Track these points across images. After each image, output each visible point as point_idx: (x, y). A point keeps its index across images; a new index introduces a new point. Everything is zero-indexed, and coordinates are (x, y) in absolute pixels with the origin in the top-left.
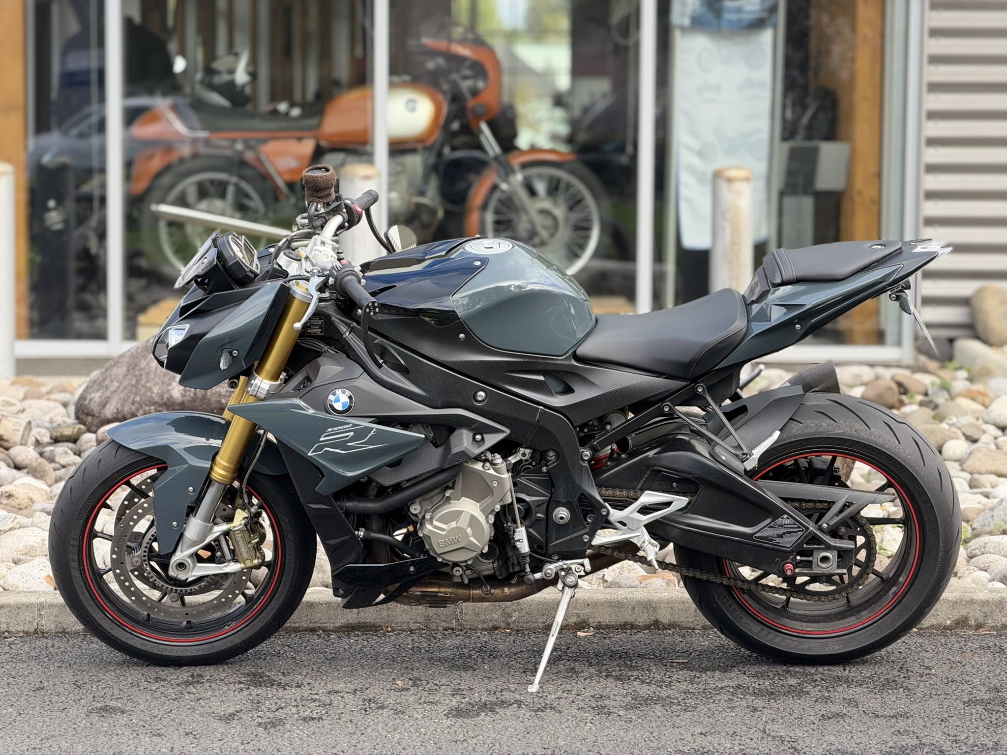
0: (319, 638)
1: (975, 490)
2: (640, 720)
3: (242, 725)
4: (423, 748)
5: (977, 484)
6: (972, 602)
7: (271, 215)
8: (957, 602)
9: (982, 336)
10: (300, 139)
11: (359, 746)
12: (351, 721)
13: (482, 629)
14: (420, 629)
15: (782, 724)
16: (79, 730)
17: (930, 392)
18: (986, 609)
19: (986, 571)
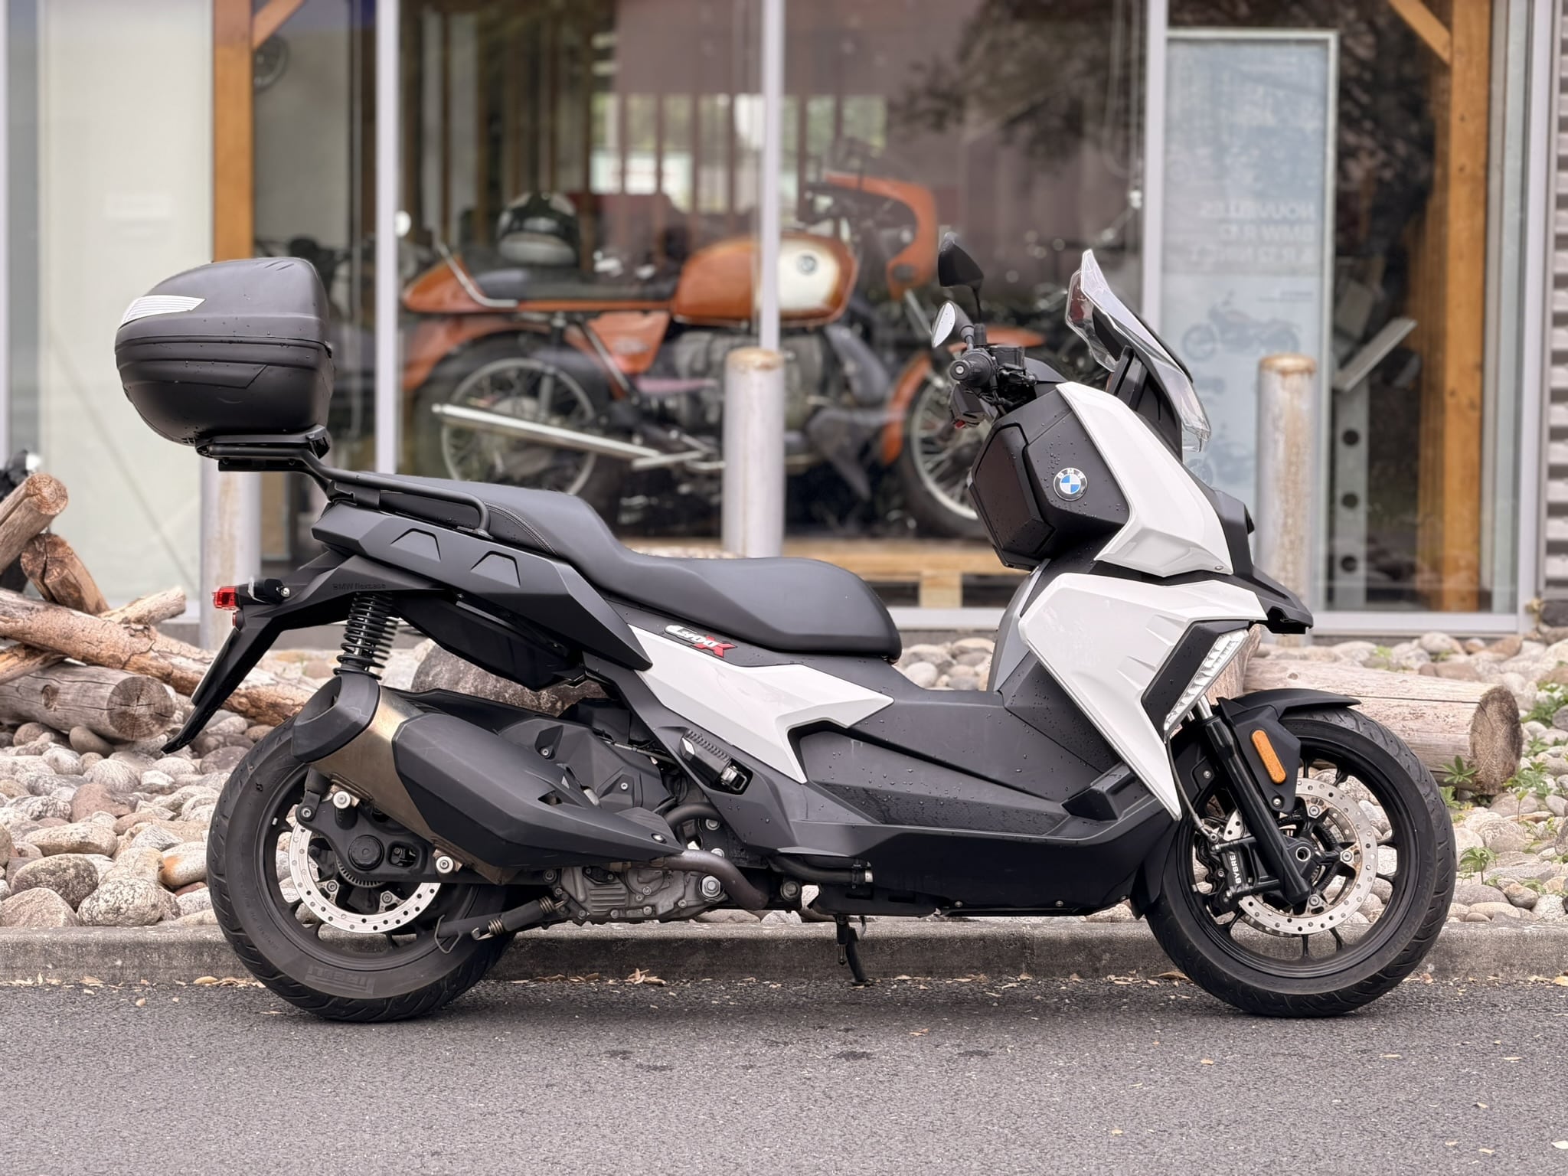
2: (1319, 1085)
4: (1044, 1117)
7: (604, 420)
10: (646, 312)
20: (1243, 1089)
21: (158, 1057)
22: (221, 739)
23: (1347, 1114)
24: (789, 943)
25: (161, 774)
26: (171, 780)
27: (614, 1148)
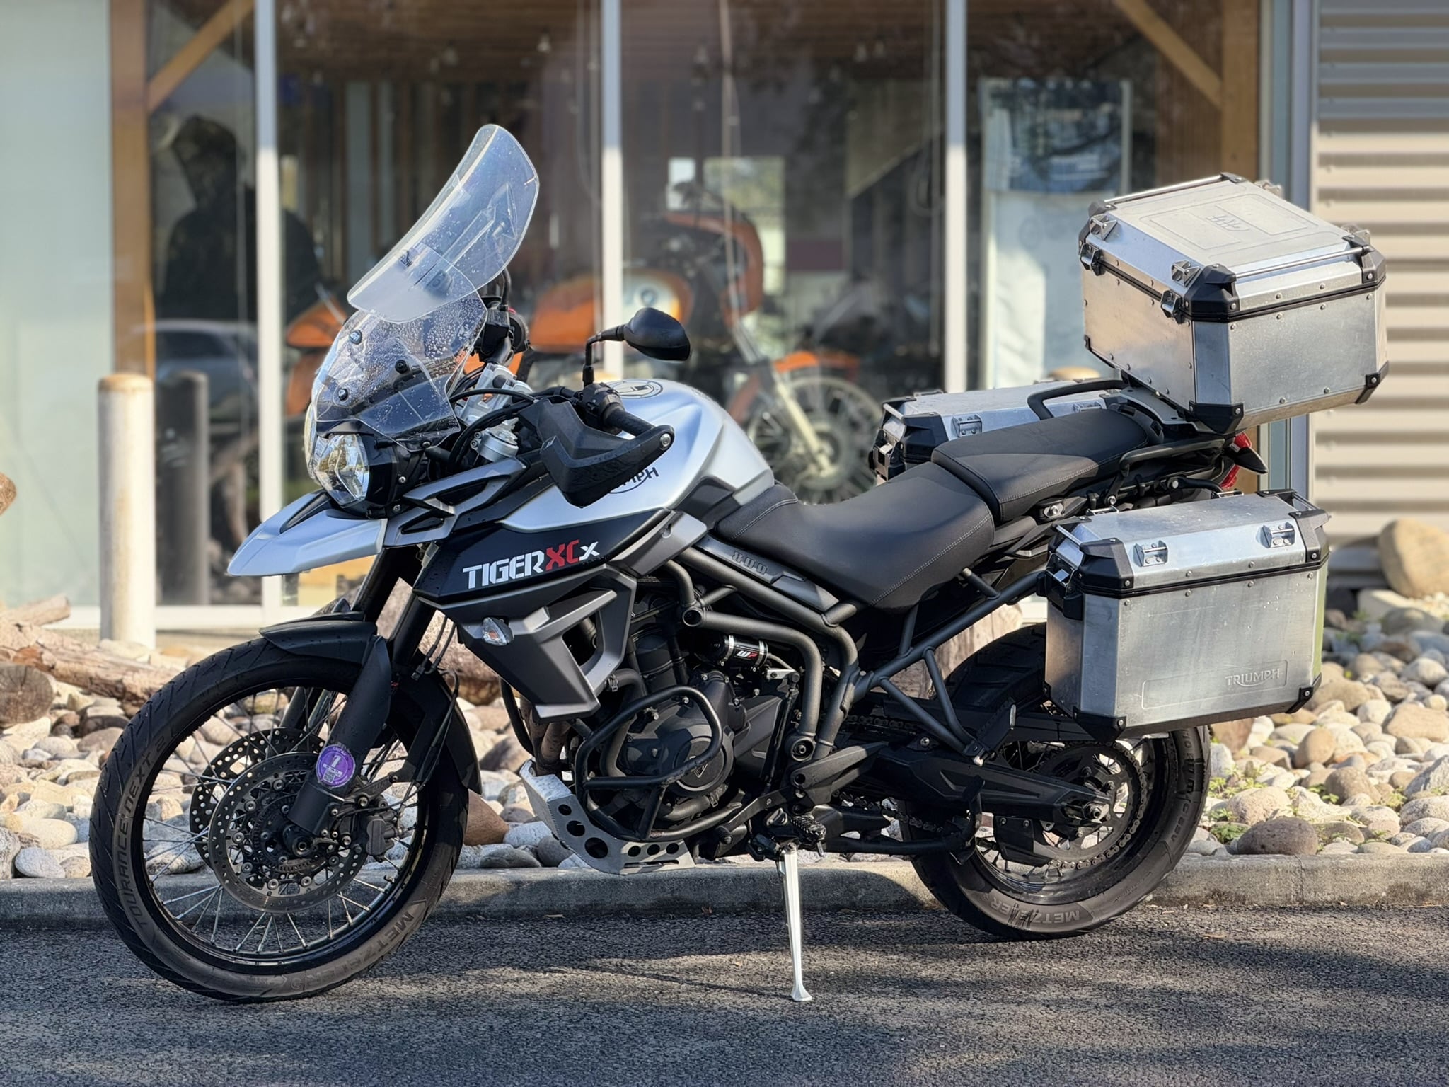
0: (627, 922)
1: (1404, 755)
3: (565, 1005)
4: (783, 1024)
5: (1405, 749)
6: (1412, 869)
8: (1393, 870)
9: (1394, 584)
11: (708, 1022)
12: (692, 1000)
13: (823, 910)
14: (746, 910)
16: (377, 1012)
17: (1335, 648)
18: (1429, 878)
19: (1426, 837)
21: (10, 988)
22: (99, 721)
23: (1050, 1017)
24: (581, 884)
25: (41, 751)
26: (49, 756)
27: (400, 1054)
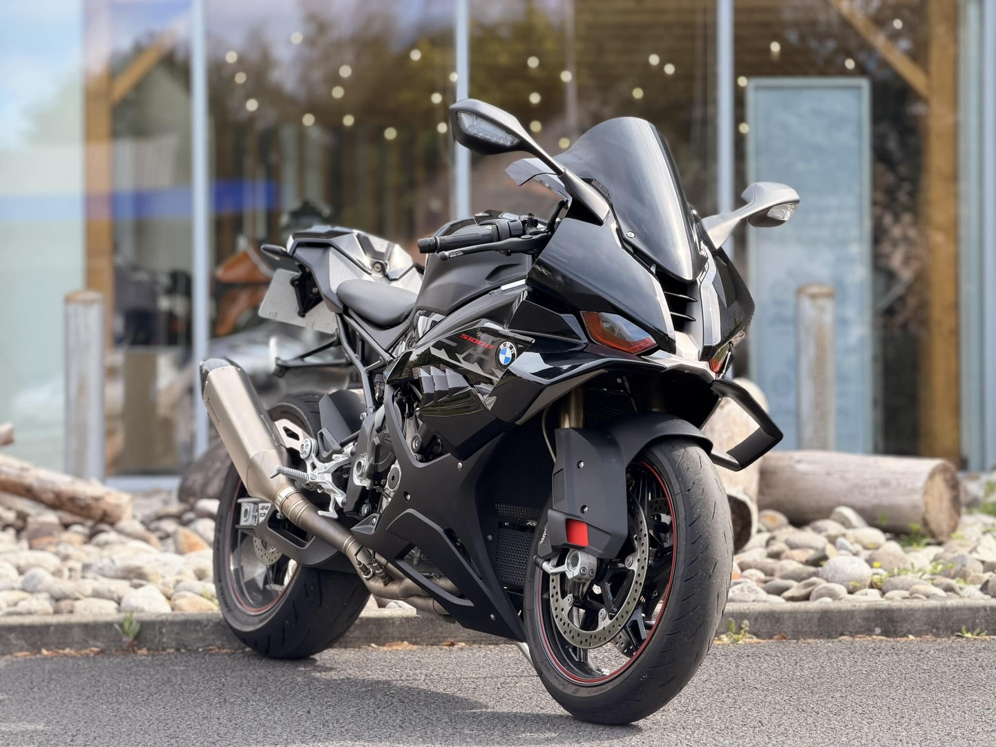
15: (922, 690)
20: (718, 693)
